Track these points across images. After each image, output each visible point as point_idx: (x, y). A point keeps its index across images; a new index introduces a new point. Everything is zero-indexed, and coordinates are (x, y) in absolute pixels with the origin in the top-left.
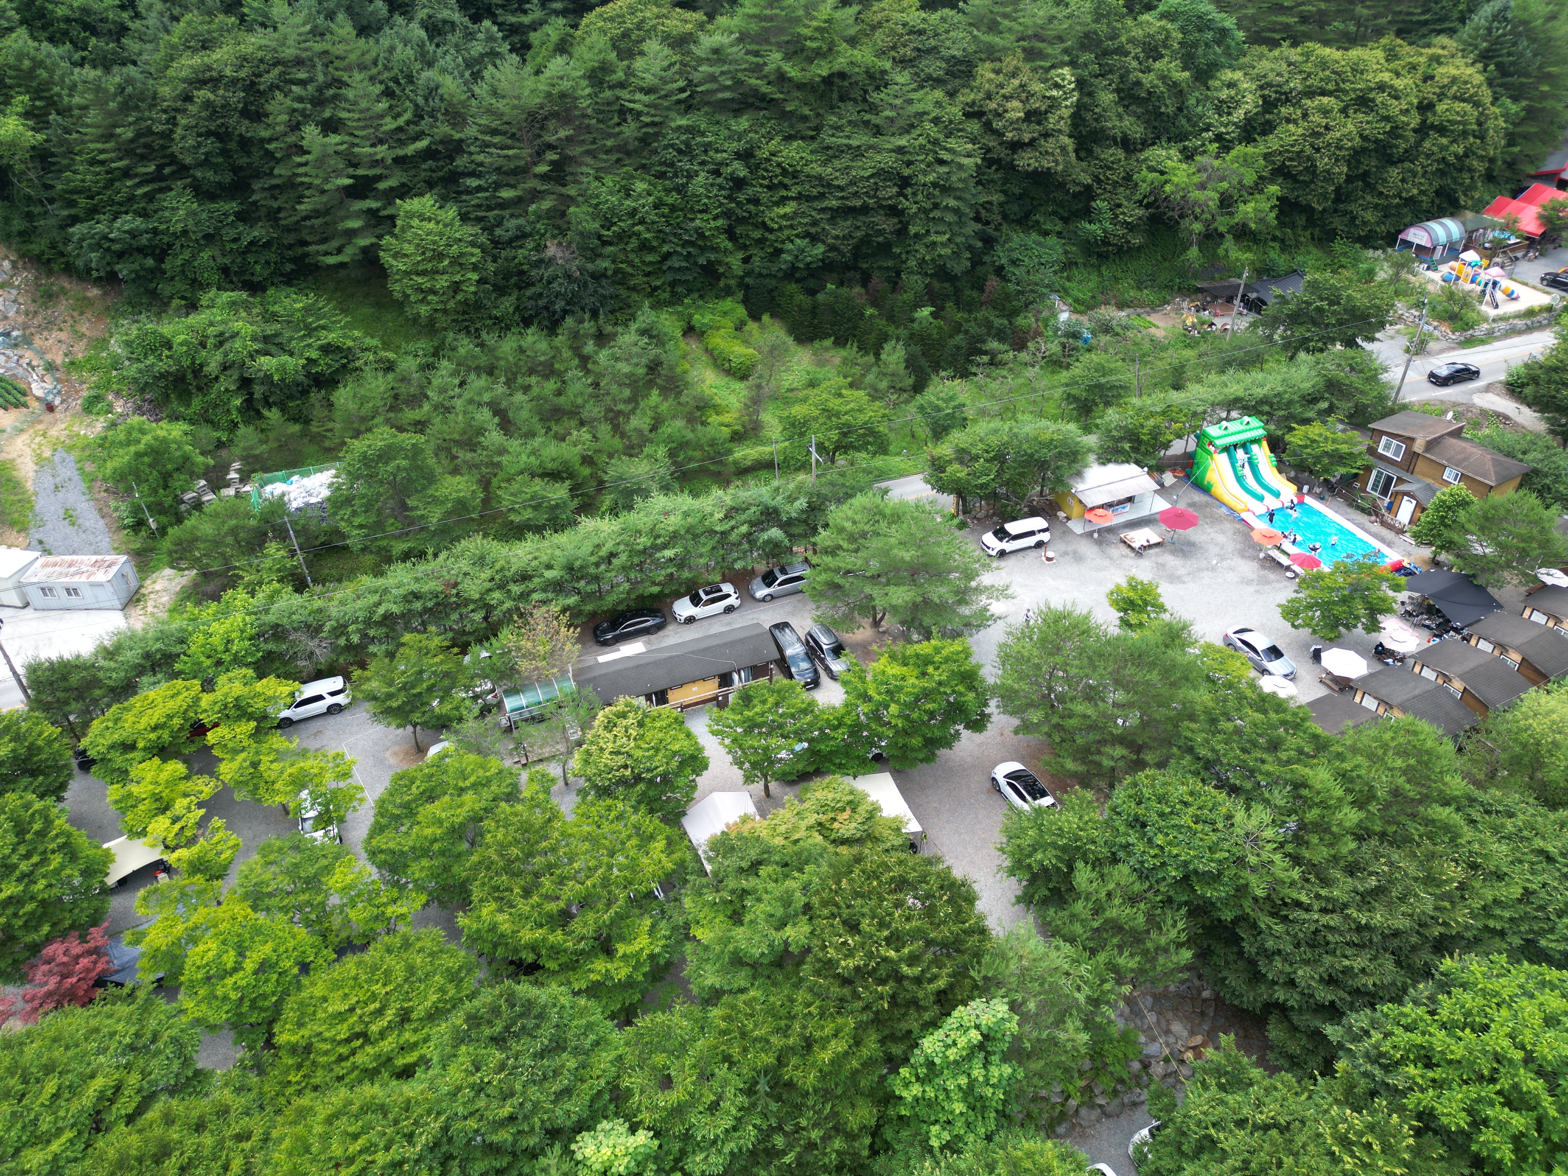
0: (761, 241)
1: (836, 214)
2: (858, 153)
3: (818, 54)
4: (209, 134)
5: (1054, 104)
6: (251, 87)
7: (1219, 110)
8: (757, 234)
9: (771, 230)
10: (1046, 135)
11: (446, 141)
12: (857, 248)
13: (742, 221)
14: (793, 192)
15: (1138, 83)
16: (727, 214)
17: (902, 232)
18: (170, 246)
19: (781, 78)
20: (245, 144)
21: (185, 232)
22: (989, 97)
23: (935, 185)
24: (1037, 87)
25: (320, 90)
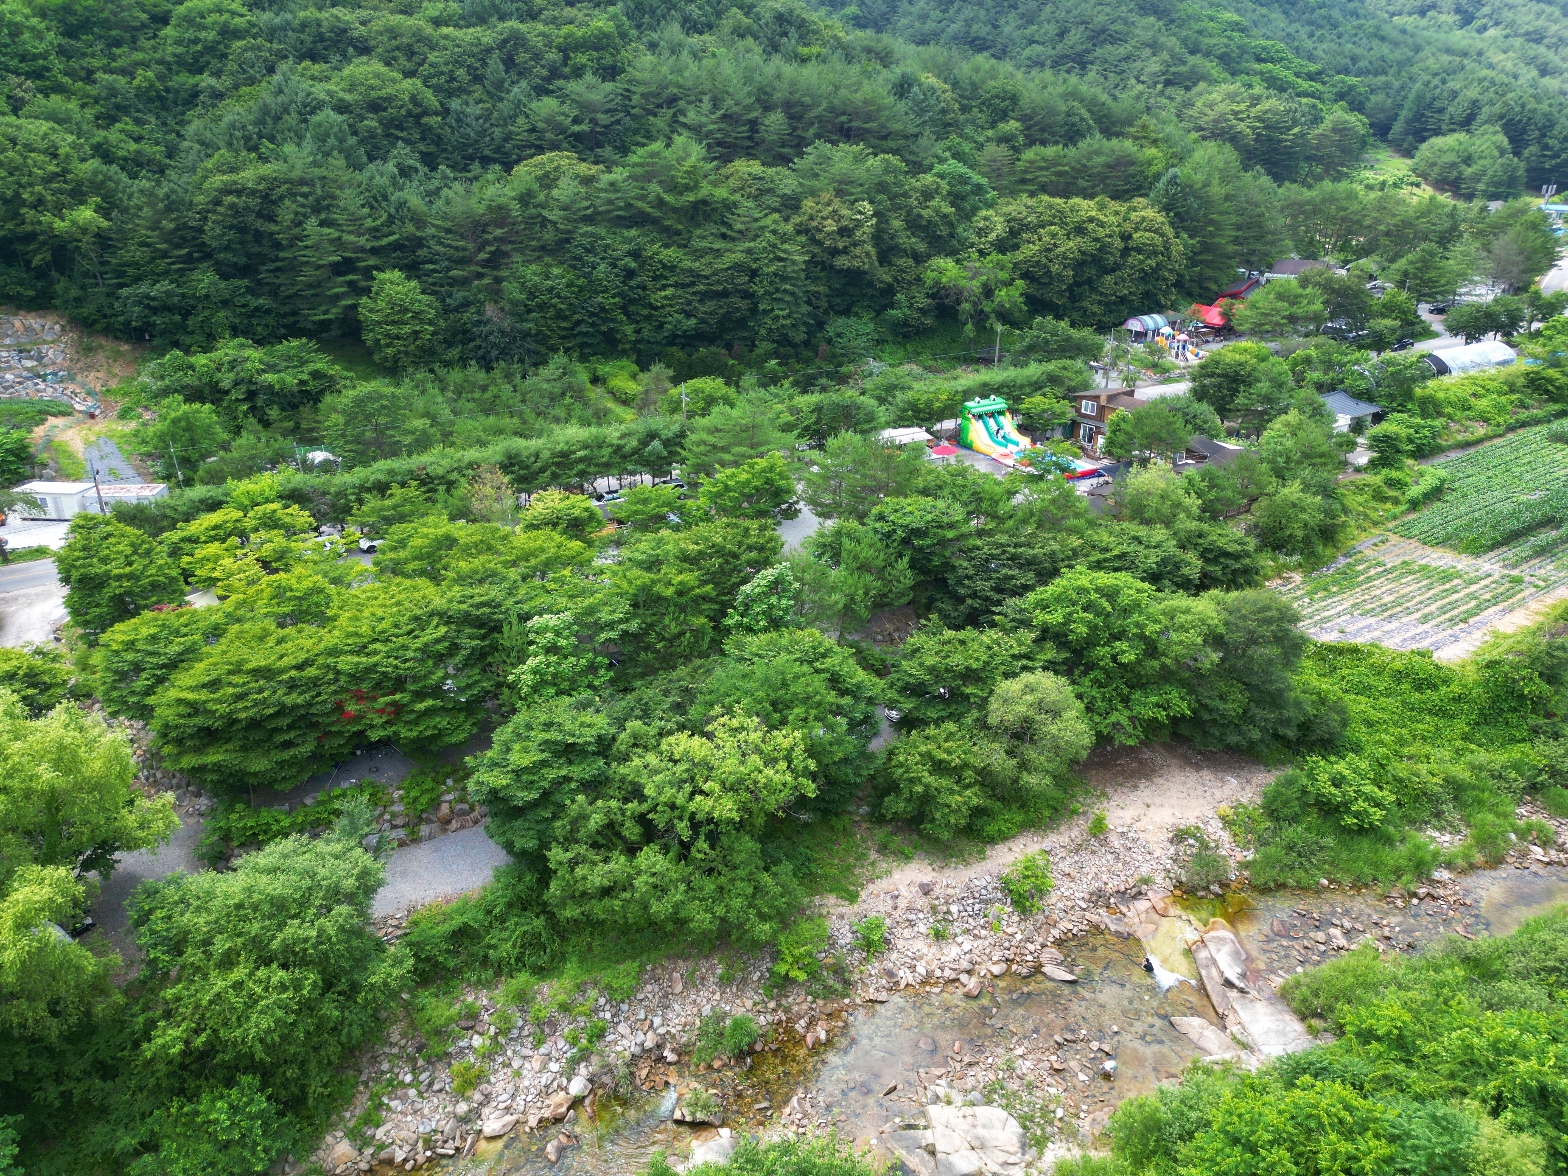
0: (648, 318)
1: (704, 297)
2: (718, 253)
3: (688, 188)
4: (231, 228)
5: (859, 224)
6: (266, 197)
7: (979, 235)
8: (645, 312)
9: (656, 308)
10: (855, 245)
11: (411, 238)
12: (720, 322)
13: (633, 301)
14: (672, 281)
15: (920, 216)
16: (621, 295)
17: (754, 311)
18: (194, 307)
19: (661, 203)
20: (258, 236)
21: (207, 296)
22: (812, 218)
23: (775, 275)
24: (846, 212)
25: (318, 201)
